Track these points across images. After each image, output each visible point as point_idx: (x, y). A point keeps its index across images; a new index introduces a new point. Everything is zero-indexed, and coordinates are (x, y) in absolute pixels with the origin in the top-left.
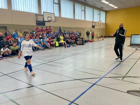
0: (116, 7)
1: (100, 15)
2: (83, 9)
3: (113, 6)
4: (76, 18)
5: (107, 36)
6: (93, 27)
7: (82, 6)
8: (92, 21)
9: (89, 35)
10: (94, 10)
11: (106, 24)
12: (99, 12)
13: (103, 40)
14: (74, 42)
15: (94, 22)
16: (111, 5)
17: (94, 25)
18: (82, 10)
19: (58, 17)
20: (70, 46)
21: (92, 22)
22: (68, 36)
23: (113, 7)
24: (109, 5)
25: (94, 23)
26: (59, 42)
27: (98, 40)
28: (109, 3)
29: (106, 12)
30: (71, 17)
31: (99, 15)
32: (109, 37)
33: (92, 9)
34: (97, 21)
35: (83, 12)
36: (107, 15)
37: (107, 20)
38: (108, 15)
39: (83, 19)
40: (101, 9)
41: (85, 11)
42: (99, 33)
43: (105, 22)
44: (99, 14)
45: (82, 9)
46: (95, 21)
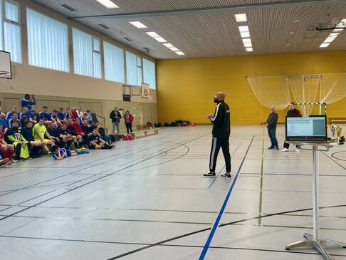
0: (180, 53)
1: (142, 67)
2: (97, 48)
3: (174, 49)
4: (79, 70)
5: (163, 124)
6: (127, 98)
7: (94, 40)
8: (123, 82)
9: (119, 121)
10: (127, 52)
11: (157, 93)
12: (139, 59)
13: (156, 133)
14: (80, 140)
15: (129, 86)
16: (169, 45)
17: (127, 93)
18: (93, 51)
19: (18, 64)
20: (69, 155)
21: (124, 85)
22: (58, 123)
23: (174, 52)
24: (165, 45)
25: (127, 89)
26: (32, 142)
27: (144, 134)
28: (165, 41)
29: (157, 62)
30: (62, 66)
31: (140, 69)
32: (166, 125)
33: (121, 51)
34: (136, 84)
35: (97, 57)
36: (159, 69)
37: (161, 82)
38: (161, 71)
39: (98, 75)
40: (143, 54)
41: (101, 53)
42: (141, 115)
43: (154, 88)
44: (139, 65)
45: (95, 49)
46: (130, 82)
